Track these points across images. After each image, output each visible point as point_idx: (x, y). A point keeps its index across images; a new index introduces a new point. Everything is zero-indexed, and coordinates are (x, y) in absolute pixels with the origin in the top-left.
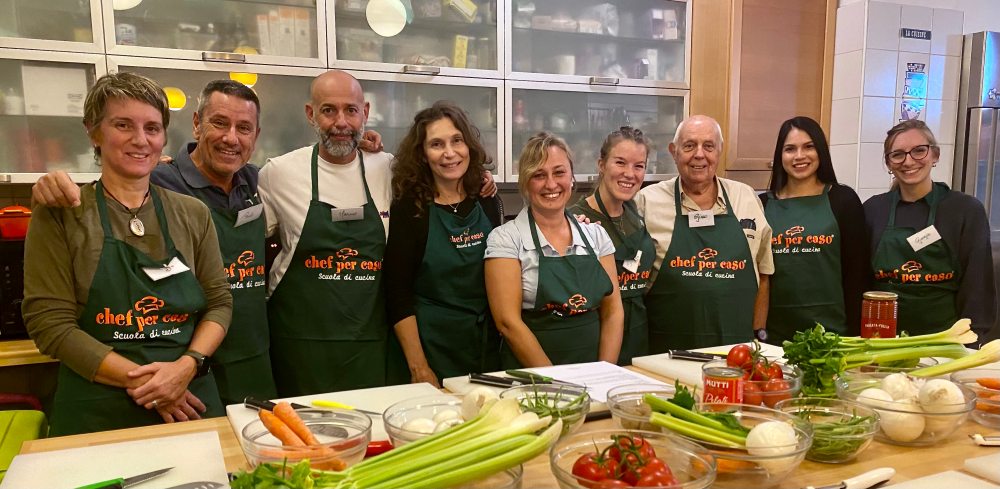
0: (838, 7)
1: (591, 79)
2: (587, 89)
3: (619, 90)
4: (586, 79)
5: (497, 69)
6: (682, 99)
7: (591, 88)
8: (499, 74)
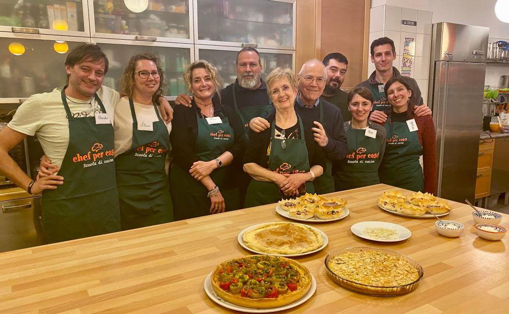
0: (371, 8)
5: (189, 38)
6: (291, 55)
8: (191, 41)
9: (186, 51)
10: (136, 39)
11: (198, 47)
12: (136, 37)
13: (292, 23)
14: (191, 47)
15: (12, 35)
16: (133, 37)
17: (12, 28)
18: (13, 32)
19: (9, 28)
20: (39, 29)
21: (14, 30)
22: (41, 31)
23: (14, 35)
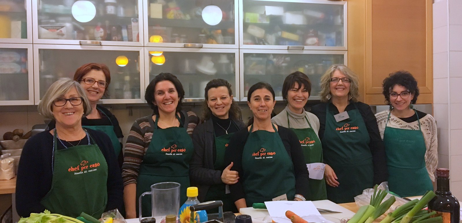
0: (433, 2)
1: (288, 47)
2: (286, 52)
3: (305, 52)
4: (286, 47)
5: (235, 44)
6: (343, 56)
7: (288, 52)
8: (236, 46)
9: (232, 56)
10: (185, 47)
11: (243, 52)
12: (185, 45)
13: (342, 23)
14: (236, 52)
15: (79, 48)
16: (182, 45)
17: (80, 42)
18: (81, 44)
19: (77, 42)
20: (101, 41)
21: (81, 43)
22: (104, 43)
23: (82, 47)
